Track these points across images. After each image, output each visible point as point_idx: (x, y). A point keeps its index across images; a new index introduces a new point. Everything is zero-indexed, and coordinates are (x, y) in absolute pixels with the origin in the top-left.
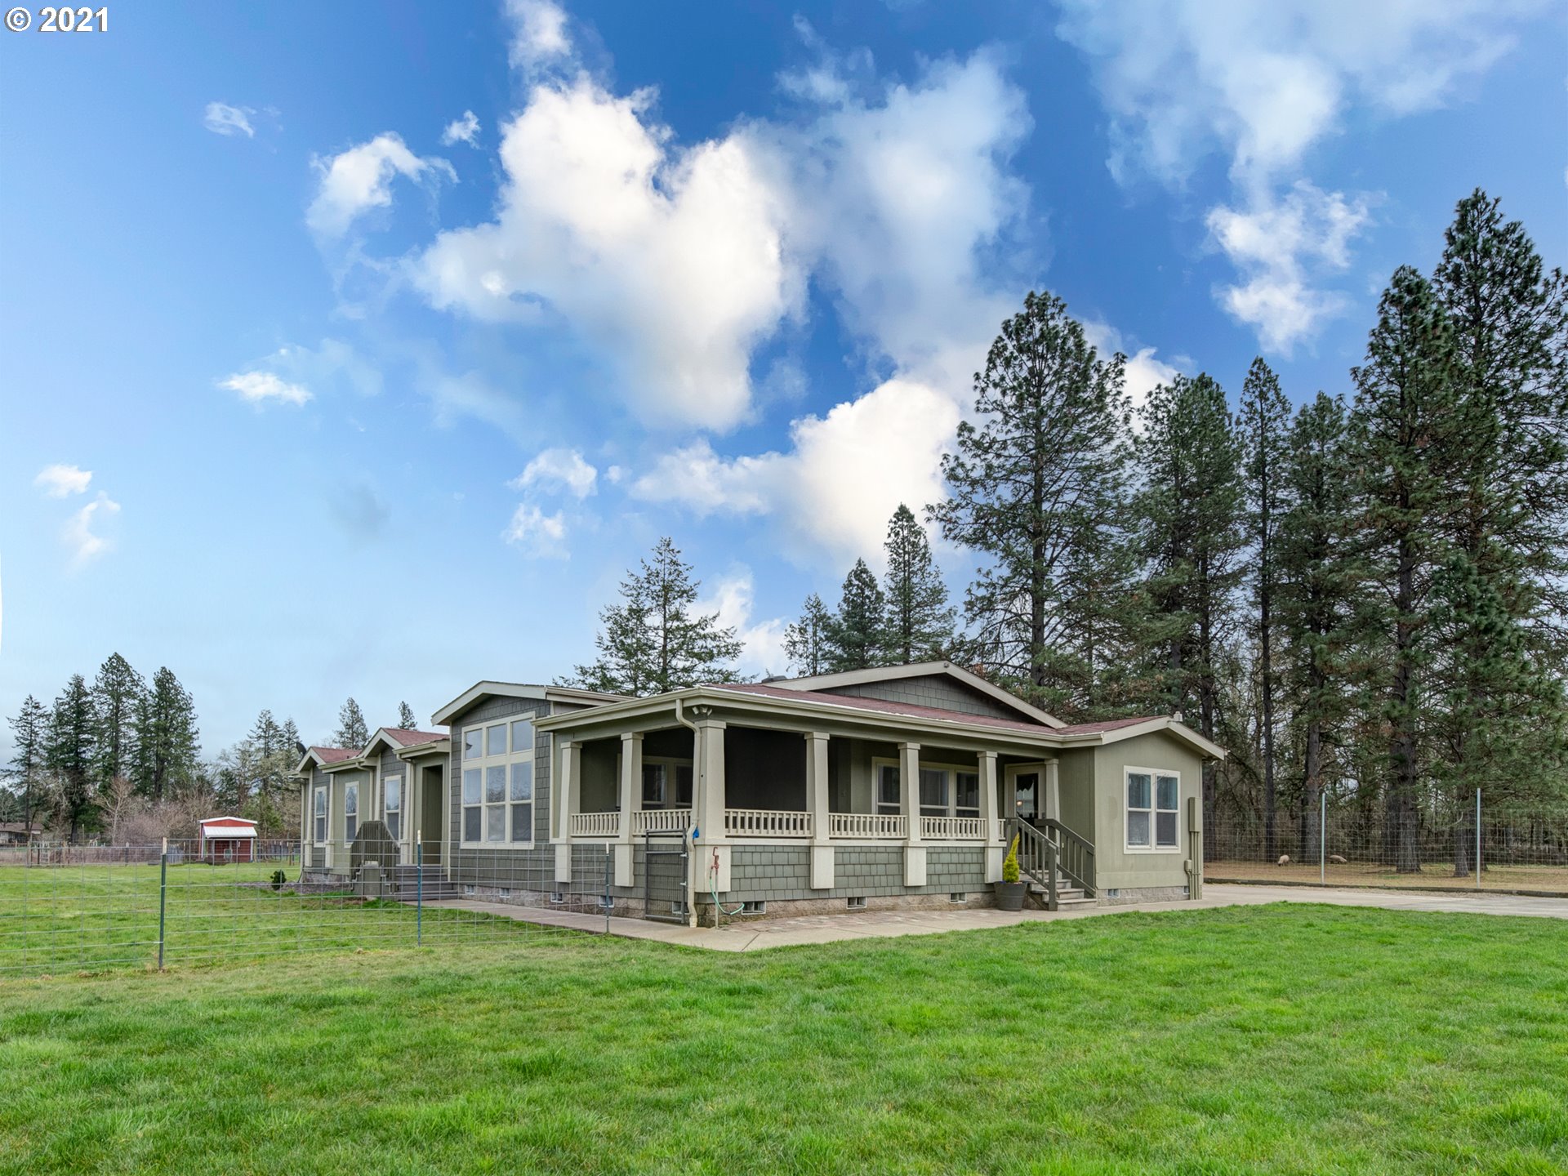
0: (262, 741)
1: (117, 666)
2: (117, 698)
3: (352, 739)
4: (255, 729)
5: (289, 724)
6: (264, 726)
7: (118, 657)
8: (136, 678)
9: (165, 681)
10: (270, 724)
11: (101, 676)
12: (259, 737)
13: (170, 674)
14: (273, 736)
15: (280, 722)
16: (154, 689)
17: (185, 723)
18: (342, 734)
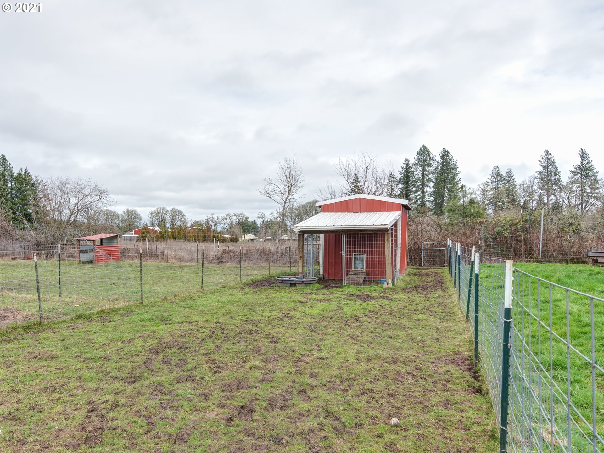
0: (494, 184)
1: (424, 151)
2: (423, 167)
3: (548, 176)
4: (490, 177)
5: (509, 172)
6: (495, 176)
7: (424, 147)
8: (431, 156)
9: (445, 155)
10: (498, 174)
11: (416, 157)
12: (492, 182)
13: (447, 151)
14: (500, 180)
15: (503, 172)
16: (440, 160)
17: (454, 176)
18: (540, 173)
